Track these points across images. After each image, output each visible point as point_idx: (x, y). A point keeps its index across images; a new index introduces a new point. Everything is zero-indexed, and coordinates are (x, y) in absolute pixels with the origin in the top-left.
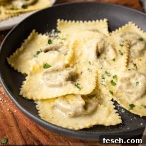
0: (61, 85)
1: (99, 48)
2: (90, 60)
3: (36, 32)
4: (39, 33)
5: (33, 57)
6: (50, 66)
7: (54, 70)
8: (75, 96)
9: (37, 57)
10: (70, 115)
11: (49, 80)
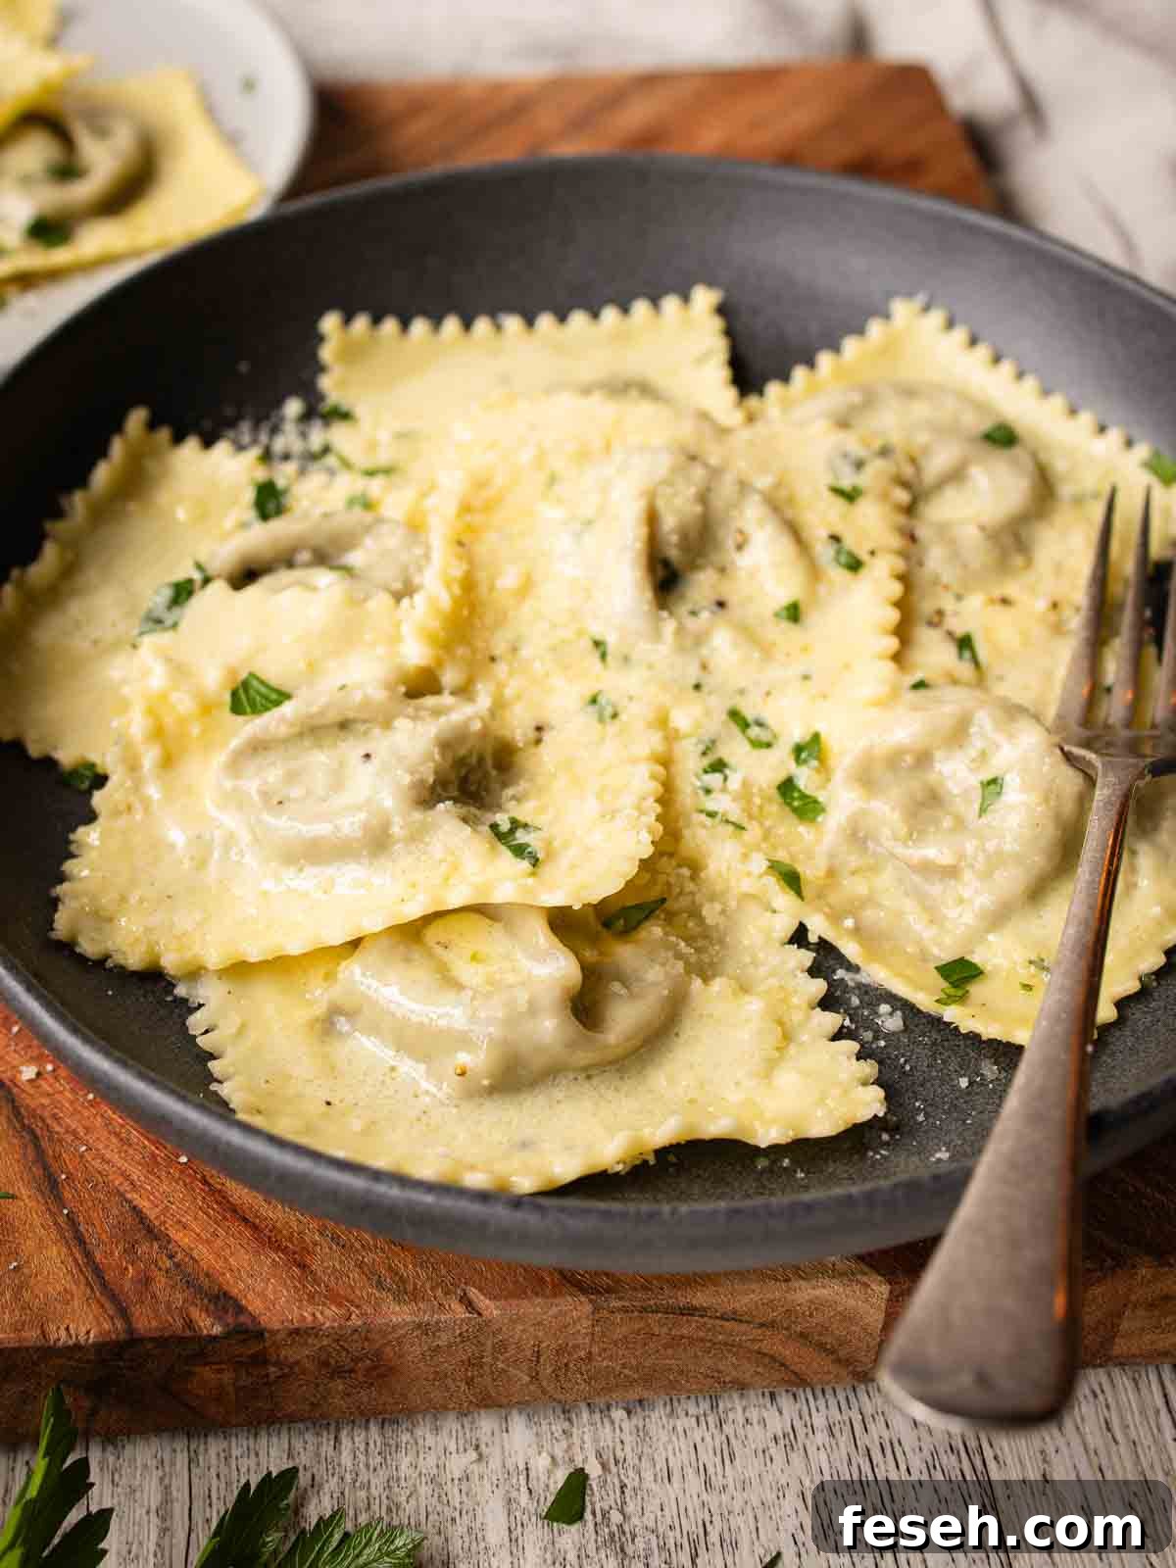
0: (377, 842)
1: (669, 522)
2: (598, 630)
3: (152, 425)
4: (178, 439)
5: (142, 634)
6: (283, 696)
7: (318, 722)
8: (496, 925)
9: (175, 626)
10: (463, 1074)
11: (280, 803)
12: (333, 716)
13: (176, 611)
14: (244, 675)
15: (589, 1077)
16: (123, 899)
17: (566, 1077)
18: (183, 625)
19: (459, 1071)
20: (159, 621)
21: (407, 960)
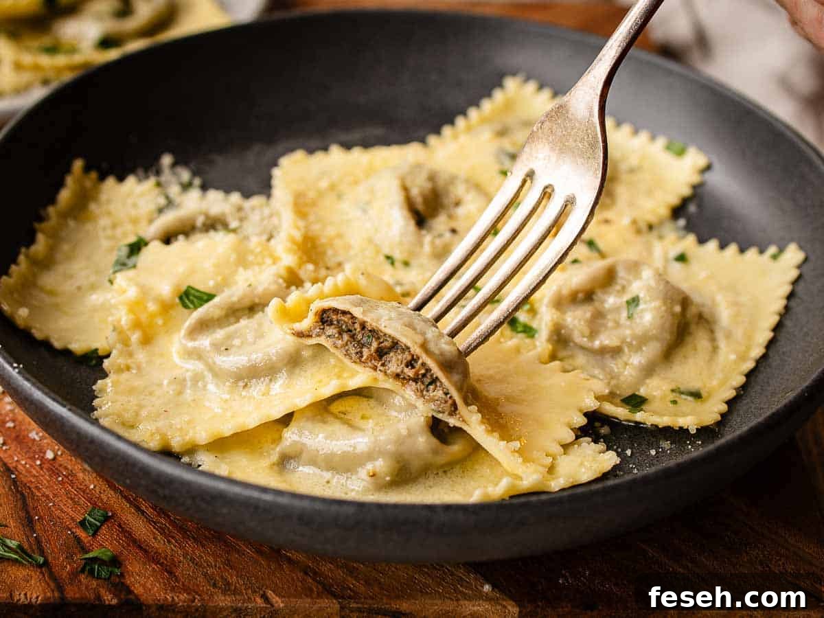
0: (294, 362)
1: (415, 192)
2: (387, 251)
3: (87, 169)
4: (102, 178)
5: (115, 272)
6: (210, 297)
7: (237, 306)
8: (371, 400)
9: (134, 266)
10: (373, 475)
11: (226, 349)
12: (247, 303)
13: (133, 259)
14: (184, 288)
15: (445, 472)
16: (137, 414)
17: (432, 473)
18: (139, 265)
19: (371, 474)
20: (124, 265)
21: (325, 422)
